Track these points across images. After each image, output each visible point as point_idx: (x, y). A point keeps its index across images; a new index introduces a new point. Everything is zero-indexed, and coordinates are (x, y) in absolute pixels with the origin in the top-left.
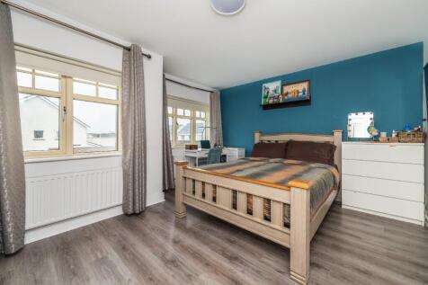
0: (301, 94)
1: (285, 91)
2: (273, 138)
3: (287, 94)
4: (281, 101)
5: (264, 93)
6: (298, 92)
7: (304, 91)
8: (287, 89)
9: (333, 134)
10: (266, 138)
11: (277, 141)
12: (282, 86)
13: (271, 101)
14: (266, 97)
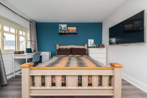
0: (74, 31)
1: (68, 29)
2: (64, 47)
3: (69, 30)
4: (67, 32)
5: (60, 28)
6: (73, 30)
7: (75, 30)
8: (69, 28)
9: (84, 45)
10: (61, 47)
11: (66, 48)
12: (67, 27)
13: (63, 32)
14: (61, 30)
